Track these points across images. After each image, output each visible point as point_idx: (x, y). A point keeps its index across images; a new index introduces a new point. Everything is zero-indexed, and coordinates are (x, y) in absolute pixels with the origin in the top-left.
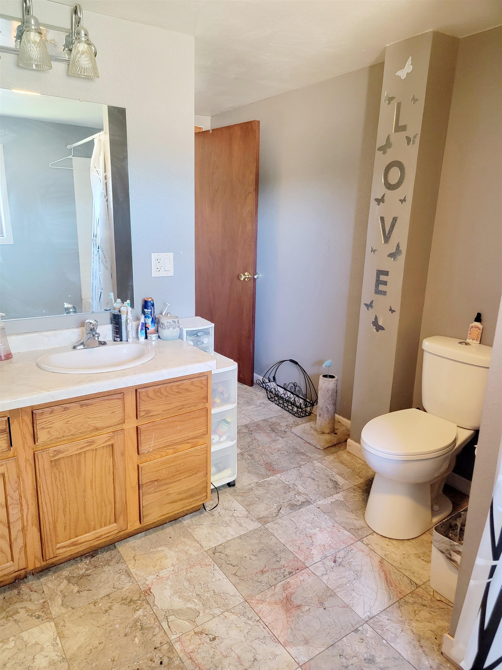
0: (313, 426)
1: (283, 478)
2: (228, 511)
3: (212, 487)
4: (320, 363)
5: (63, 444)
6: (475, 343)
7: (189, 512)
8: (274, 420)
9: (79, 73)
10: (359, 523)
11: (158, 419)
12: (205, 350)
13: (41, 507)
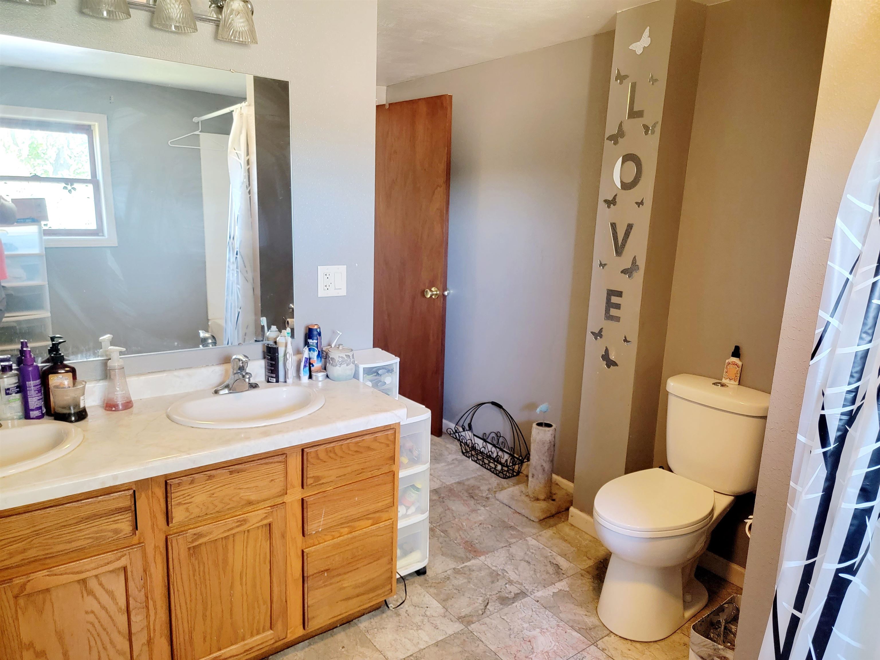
0: (523, 489)
1: (488, 562)
2: (418, 609)
3: (398, 576)
4: (532, 406)
5: (205, 525)
6: (733, 384)
7: (367, 611)
8: (472, 482)
9: (232, 38)
10: (591, 621)
11: (331, 488)
12: (386, 392)
13: (174, 612)
